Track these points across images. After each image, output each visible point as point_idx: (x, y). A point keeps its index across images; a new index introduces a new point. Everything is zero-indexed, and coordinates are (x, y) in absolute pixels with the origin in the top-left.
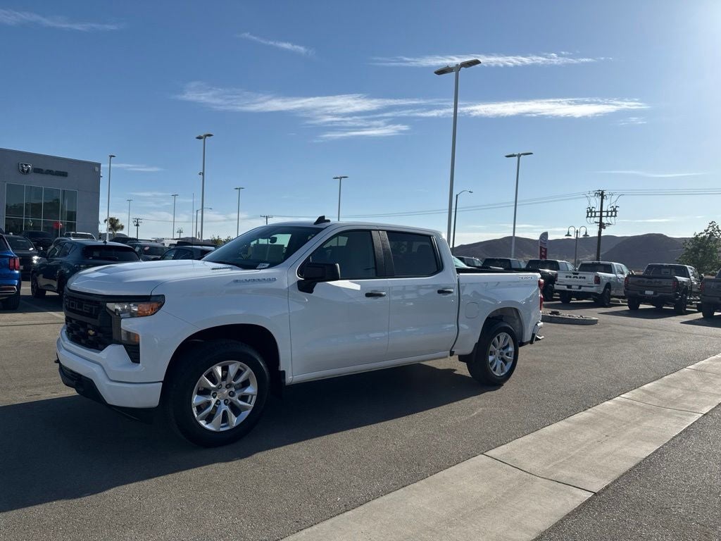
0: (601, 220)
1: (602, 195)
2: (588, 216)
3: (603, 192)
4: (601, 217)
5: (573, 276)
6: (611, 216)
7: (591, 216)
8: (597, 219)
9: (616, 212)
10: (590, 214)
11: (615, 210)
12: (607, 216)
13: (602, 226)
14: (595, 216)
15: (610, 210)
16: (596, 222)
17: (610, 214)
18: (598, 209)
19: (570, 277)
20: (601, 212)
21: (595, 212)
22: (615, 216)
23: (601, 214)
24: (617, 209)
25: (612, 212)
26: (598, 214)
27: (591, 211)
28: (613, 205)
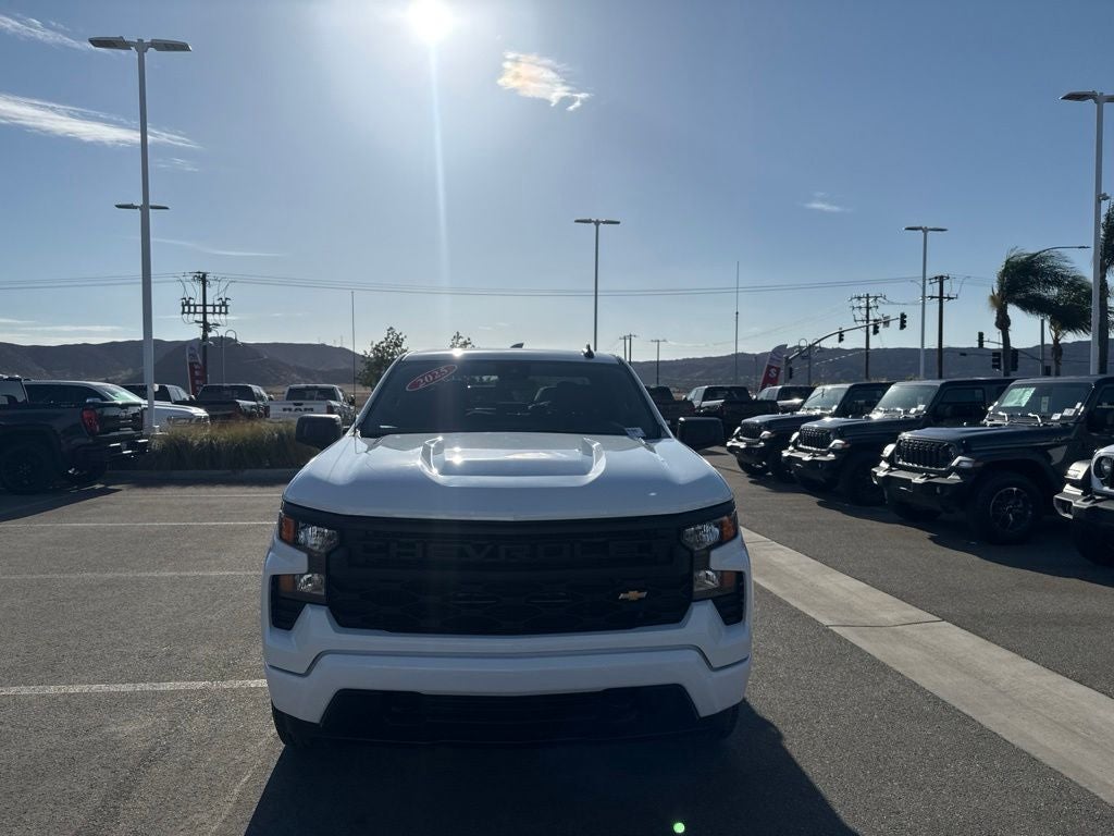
0: (205, 318)
1: (203, 279)
2: (183, 312)
3: (204, 275)
4: (205, 313)
5: (294, 408)
6: (220, 313)
7: (189, 312)
8: (199, 317)
9: (226, 306)
10: (186, 308)
11: (224, 304)
12: (214, 313)
13: (206, 327)
14: (195, 312)
15: (217, 303)
16: (197, 322)
17: (217, 309)
18: (199, 301)
19: (290, 410)
20: (205, 305)
21: (195, 306)
22: (226, 313)
23: (205, 309)
24: (228, 302)
25: (220, 306)
26: (200, 309)
27: (188, 304)
28: (222, 295)
